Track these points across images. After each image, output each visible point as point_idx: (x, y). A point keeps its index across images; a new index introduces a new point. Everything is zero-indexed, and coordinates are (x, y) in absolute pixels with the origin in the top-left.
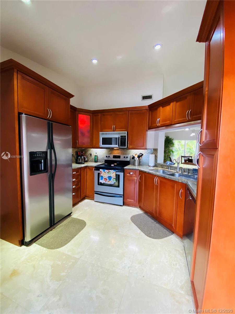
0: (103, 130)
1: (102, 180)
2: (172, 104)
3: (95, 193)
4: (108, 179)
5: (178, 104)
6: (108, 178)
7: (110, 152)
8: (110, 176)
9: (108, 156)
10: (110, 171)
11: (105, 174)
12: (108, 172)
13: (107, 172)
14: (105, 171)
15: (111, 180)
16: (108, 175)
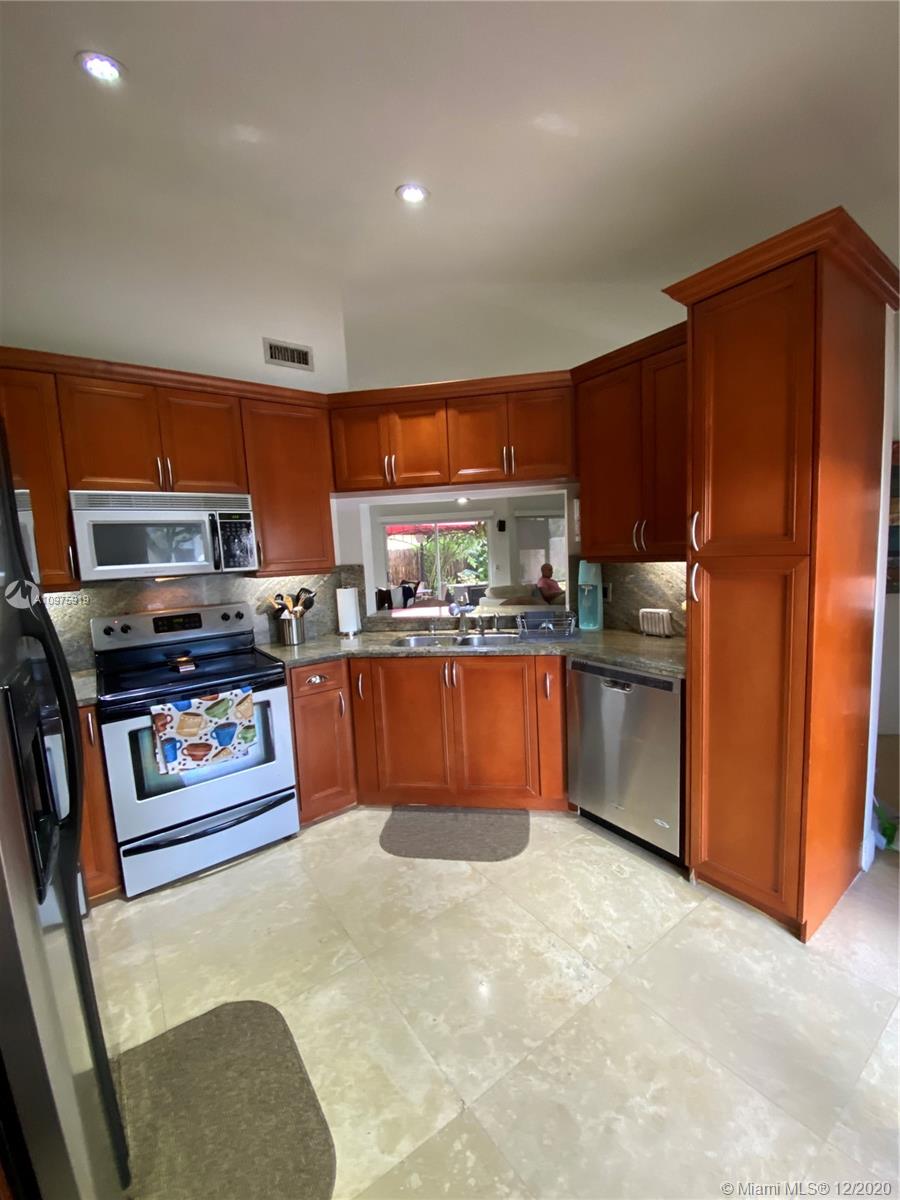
1: (175, 758)
2: (442, 414)
3: (128, 853)
4: (214, 743)
5: (466, 419)
6: (218, 737)
7: (122, 604)
8: (223, 721)
9: (116, 624)
10: (222, 696)
11: (191, 720)
12: (208, 709)
13: (201, 711)
14: (189, 706)
15: (235, 741)
16: (215, 720)
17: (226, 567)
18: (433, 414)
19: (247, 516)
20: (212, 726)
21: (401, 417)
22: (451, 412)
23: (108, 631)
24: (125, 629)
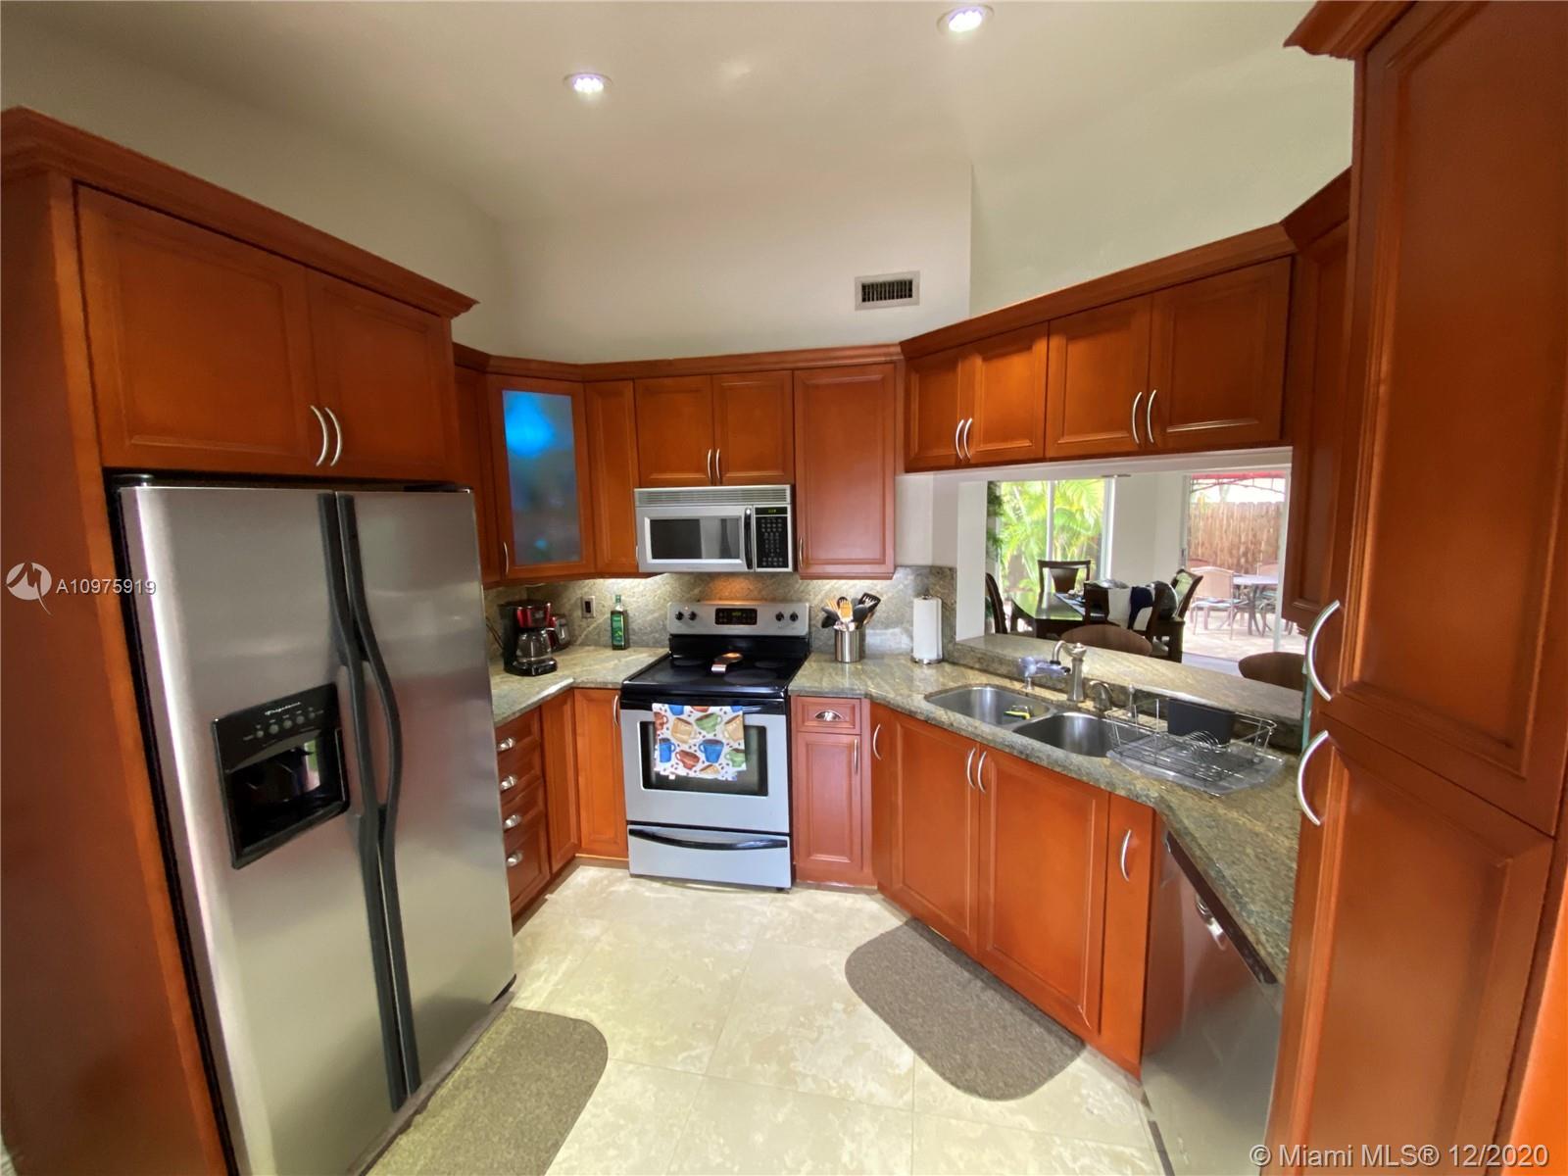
0: (655, 476)
1: (669, 760)
2: (1040, 347)
3: (633, 833)
4: (702, 756)
5: (1079, 350)
6: (706, 751)
7: (696, 591)
8: (710, 736)
9: (686, 610)
10: (713, 709)
11: (683, 727)
12: (699, 720)
13: (692, 720)
14: (682, 713)
15: (722, 760)
16: (704, 733)
17: (758, 567)
18: (1029, 348)
19: (783, 510)
20: (700, 739)
21: (985, 359)
22: (1056, 342)
23: (680, 616)
24: (693, 616)
